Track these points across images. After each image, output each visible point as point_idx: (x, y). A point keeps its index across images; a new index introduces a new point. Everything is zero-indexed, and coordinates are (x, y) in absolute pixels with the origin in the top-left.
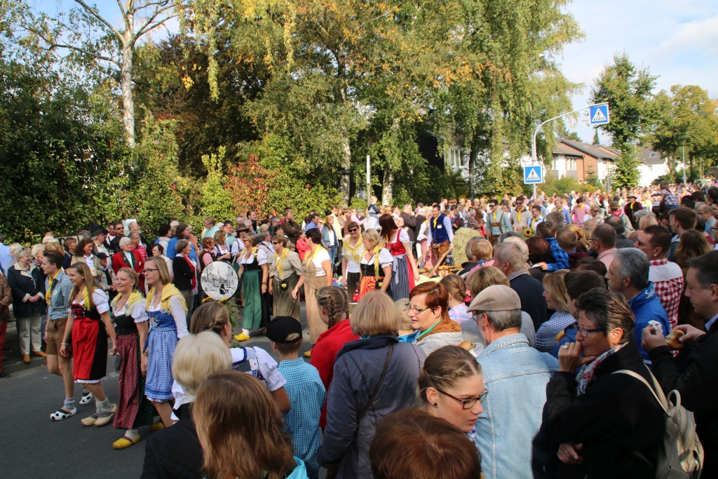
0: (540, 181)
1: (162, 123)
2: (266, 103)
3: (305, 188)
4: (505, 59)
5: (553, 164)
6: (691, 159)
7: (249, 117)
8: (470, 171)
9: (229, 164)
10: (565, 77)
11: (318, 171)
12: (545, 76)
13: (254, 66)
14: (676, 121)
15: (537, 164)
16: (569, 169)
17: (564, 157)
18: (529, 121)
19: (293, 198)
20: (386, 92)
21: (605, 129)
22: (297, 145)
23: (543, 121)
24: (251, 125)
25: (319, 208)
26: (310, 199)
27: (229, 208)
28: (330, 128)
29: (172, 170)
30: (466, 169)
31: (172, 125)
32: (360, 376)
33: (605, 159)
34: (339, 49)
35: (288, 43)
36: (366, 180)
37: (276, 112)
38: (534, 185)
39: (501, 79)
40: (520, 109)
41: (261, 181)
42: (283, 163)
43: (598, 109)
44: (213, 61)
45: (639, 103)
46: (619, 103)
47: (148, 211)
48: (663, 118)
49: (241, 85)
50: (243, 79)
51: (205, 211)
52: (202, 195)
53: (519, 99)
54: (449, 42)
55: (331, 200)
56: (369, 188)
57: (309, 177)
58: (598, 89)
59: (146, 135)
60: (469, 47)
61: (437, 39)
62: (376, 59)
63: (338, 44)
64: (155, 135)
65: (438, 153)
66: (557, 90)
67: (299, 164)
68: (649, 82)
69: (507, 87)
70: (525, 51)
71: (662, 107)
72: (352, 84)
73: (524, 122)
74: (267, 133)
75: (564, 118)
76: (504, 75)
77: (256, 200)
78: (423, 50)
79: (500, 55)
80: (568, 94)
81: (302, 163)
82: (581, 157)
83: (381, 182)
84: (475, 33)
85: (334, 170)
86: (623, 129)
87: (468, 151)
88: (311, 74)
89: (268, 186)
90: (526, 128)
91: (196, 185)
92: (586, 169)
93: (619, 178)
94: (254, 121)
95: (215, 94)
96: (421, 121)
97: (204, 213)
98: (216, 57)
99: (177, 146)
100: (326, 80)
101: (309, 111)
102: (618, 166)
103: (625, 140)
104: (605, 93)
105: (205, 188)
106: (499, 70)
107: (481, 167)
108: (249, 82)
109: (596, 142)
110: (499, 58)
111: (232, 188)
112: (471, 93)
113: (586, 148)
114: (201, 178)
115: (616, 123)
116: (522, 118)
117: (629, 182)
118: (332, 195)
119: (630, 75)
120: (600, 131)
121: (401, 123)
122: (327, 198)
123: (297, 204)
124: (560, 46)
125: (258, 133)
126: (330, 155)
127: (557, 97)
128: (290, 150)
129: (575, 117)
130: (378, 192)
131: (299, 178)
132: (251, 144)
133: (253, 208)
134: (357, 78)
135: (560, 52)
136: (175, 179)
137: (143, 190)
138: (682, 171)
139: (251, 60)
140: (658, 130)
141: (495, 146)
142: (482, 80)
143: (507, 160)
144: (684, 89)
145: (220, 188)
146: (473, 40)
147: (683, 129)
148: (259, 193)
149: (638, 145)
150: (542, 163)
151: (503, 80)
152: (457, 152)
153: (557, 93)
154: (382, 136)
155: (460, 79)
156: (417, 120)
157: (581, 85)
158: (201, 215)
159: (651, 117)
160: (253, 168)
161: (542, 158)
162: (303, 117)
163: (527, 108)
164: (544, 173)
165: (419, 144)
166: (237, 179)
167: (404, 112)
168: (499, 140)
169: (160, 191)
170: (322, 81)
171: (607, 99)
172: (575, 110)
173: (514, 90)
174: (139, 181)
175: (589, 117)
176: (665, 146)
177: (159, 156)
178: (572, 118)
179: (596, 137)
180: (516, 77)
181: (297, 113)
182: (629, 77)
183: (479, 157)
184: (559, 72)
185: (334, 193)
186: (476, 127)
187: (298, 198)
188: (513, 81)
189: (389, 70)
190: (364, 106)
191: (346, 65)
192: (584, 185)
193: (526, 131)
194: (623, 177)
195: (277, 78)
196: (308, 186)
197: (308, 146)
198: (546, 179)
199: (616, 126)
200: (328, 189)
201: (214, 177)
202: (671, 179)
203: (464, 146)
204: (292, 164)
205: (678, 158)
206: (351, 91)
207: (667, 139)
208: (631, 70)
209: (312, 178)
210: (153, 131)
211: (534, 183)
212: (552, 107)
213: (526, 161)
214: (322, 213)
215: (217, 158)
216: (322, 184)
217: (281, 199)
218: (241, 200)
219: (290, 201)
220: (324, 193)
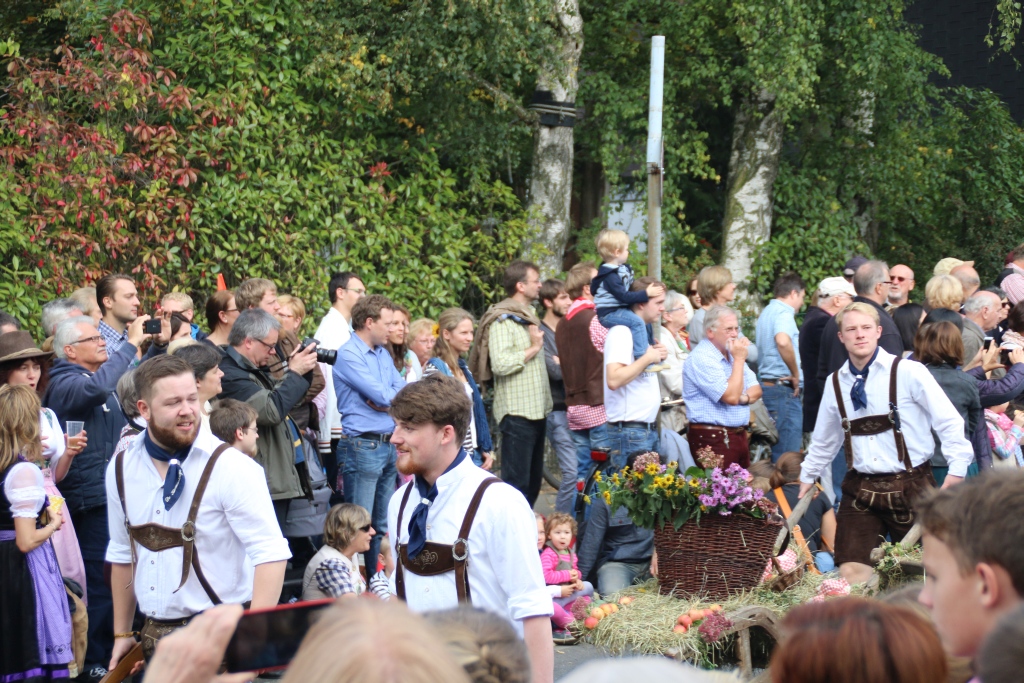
3: (366, 180)
19: (313, 225)
26: (387, 233)
36: (644, 151)
41: (167, 142)
55: (488, 240)
56: (655, 188)
57: (388, 130)
67: (340, 69)
77: (134, 225)
81: (357, 64)
83: (720, 162)
85: (504, 100)
89: (197, 164)
118: (493, 216)
122: (468, 230)
126: (486, 30)
131: (338, 131)
148: (152, 194)
160: (126, 77)
166: (49, 124)
185: (500, 207)
187: (334, 227)
196: (382, 170)
200: (473, 189)
204: (311, 69)
216: (443, 165)
217: (255, 229)
218: (67, 224)
219: (297, 236)
220: (457, 207)
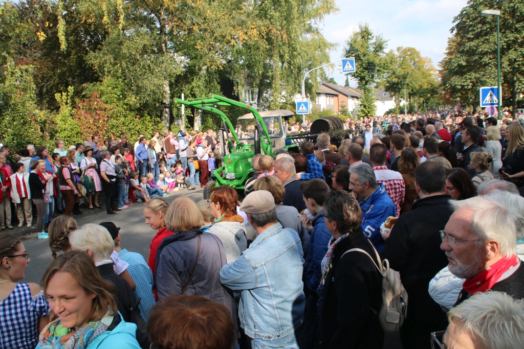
0: (307, 112)
1: (21, 68)
2: (105, 54)
3: (136, 118)
4: (283, 24)
5: (317, 100)
6: (410, 98)
7: (92, 64)
8: (258, 105)
9: (77, 100)
10: (325, 38)
11: (145, 105)
12: (312, 37)
13: (94, 25)
14: (400, 72)
15: (305, 100)
16: (328, 103)
17: (325, 95)
18: (299, 69)
19: (127, 126)
20: (196, 47)
21: (353, 76)
22: (129, 85)
23: (310, 70)
24: (94, 70)
25: (147, 133)
26: (139, 126)
27: (77, 134)
28: (155, 73)
29: (31, 105)
30: (255, 103)
31: (30, 69)
32: (182, 261)
33: (353, 97)
34: (160, 14)
35: (120, 8)
36: (181, 112)
37: (112, 61)
38: (304, 115)
39: (280, 39)
40: (294, 61)
41: (102, 113)
42: (119, 100)
43: (348, 62)
44: (61, 20)
45: (376, 58)
46: (362, 58)
47: (12, 137)
48: (391, 69)
49: (86, 39)
50: (88, 35)
51: (59, 136)
52: (56, 124)
53: (292, 53)
54: (242, 12)
55: (156, 127)
56: (183, 118)
57: (139, 110)
58: (348, 48)
59: (9, 77)
60: (257, 15)
61: (234, 9)
62: (188, 22)
63: (160, 10)
64: (16, 77)
65: (234, 92)
66: (320, 48)
67: (131, 100)
68: (382, 44)
69: (284, 45)
70: (297, 19)
71: (391, 61)
72: (171, 40)
73: (297, 70)
74: (105, 76)
75: (324, 68)
76: (282, 36)
77: (98, 127)
78: (223, 17)
79: (279, 22)
80: (327, 50)
81: (133, 99)
82: (336, 95)
83: (193, 114)
84: (261, 4)
85: (157, 105)
86: (365, 76)
87: (256, 90)
88: (139, 32)
89: (108, 117)
90: (297, 74)
91: (51, 117)
92: (340, 104)
93: (362, 111)
94: (96, 67)
95: (63, 46)
96: (222, 68)
97: (58, 138)
98: (64, 17)
99: (35, 86)
100: (151, 37)
101: (138, 60)
102: (361, 102)
103: (366, 84)
104: (353, 50)
105: (58, 118)
106: (279, 33)
107: (266, 102)
108: (92, 37)
109: (347, 85)
110: (278, 24)
111: (79, 118)
112: (258, 48)
113: (340, 89)
114: (55, 111)
115: (360, 72)
116: (294, 68)
117: (369, 113)
118: (157, 123)
119: (370, 39)
120: (350, 77)
121: (207, 70)
122: (153, 125)
123: (130, 130)
124: (322, 16)
125: (99, 76)
126: (155, 93)
127: (320, 53)
128: (124, 89)
129: (332, 67)
130: (191, 121)
131: (131, 110)
132: (94, 85)
133: (96, 134)
134: (174, 36)
135: (322, 21)
136: (34, 112)
137: (8, 120)
138: (404, 106)
139: (92, 21)
140: (389, 77)
141: (275, 87)
142: (266, 40)
143: (285, 97)
144: (405, 50)
145: (70, 118)
146: (260, 10)
147: (405, 77)
148: (100, 122)
149: (375, 87)
150: (309, 99)
151: (281, 39)
152: (249, 91)
153: (320, 49)
154: (193, 79)
155: (250, 39)
156: (218, 68)
157: (336, 44)
158: (56, 139)
159: (384, 68)
160: (95, 103)
161: (309, 96)
162: (134, 64)
163: (298, 61)
164: (310, 106)
165: (221, 85)
166: (83, 112)
167: (210, 62)
168: (278, 82)
169: (22, 121)
170: (147, 37)
171: (354, 55)
172: (332, 62)
173: (289, 47)
174: (4, 114)
175: (342, 68)
176: (393, 88)
177: (20, 94)
178: (330, 68)
179: (347, 81)
180: (290, 37)
181: (129, 61)
182: (369, 40)
183: (264, 95)
184: (321, 35)
185: (158, 121)
186: (262, 73)
187: (131, 126)
188: (288, 40)
189: (198, 31)
190: (180, 57)
191: (167, 26)
192: (338, 115)
193: (298, 76)
194: (365, 110)
195: (113, 35)
196: (138, 116)
197: (138, 86)
198: (312, 110)
199: (360, 74)
200: (153, 118)
201: (65, 110)
202: (397, 111)
203: (253, 87)
204: (126, 100)
205: (402, 97)
206: (170, 45)
207: (394, 84)
208: (371, 35)
209: (140, 111)
210: (15, 74)
211: (304, 114)
212: (316, 59)
213: (298, 98)
214: (149, 136)
215: (67, 95)
216: (148, 115)
217: (117, 127)
218: (87, 127)
219: (125, 128)
220: (151, 122)
